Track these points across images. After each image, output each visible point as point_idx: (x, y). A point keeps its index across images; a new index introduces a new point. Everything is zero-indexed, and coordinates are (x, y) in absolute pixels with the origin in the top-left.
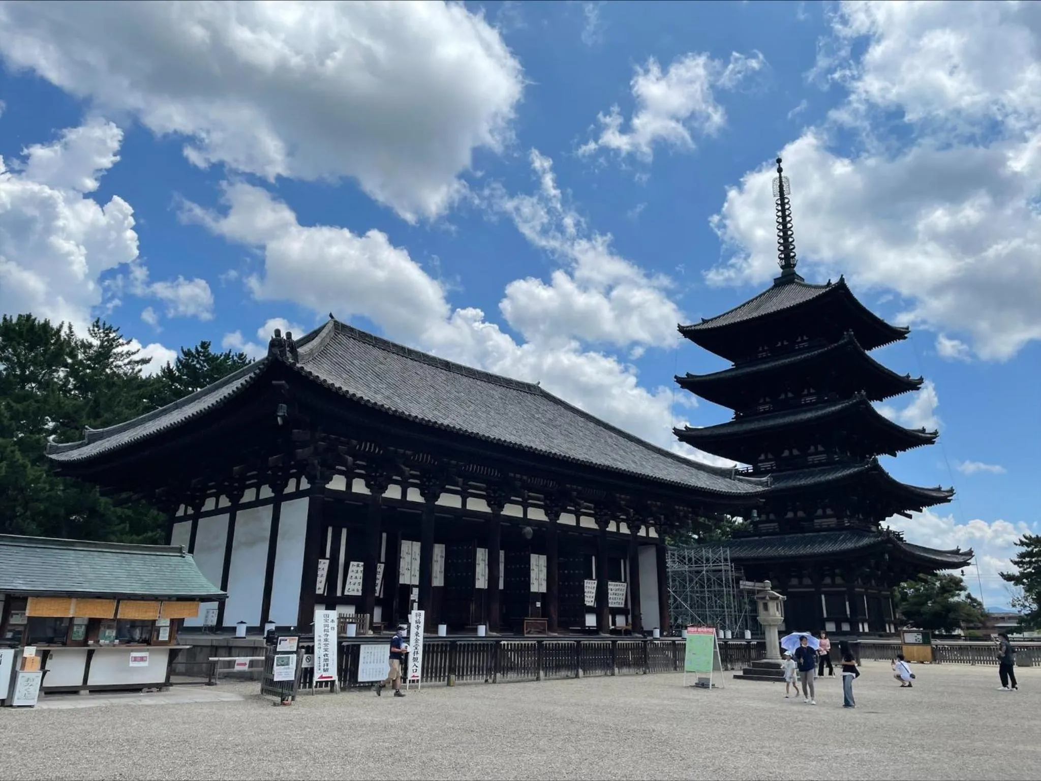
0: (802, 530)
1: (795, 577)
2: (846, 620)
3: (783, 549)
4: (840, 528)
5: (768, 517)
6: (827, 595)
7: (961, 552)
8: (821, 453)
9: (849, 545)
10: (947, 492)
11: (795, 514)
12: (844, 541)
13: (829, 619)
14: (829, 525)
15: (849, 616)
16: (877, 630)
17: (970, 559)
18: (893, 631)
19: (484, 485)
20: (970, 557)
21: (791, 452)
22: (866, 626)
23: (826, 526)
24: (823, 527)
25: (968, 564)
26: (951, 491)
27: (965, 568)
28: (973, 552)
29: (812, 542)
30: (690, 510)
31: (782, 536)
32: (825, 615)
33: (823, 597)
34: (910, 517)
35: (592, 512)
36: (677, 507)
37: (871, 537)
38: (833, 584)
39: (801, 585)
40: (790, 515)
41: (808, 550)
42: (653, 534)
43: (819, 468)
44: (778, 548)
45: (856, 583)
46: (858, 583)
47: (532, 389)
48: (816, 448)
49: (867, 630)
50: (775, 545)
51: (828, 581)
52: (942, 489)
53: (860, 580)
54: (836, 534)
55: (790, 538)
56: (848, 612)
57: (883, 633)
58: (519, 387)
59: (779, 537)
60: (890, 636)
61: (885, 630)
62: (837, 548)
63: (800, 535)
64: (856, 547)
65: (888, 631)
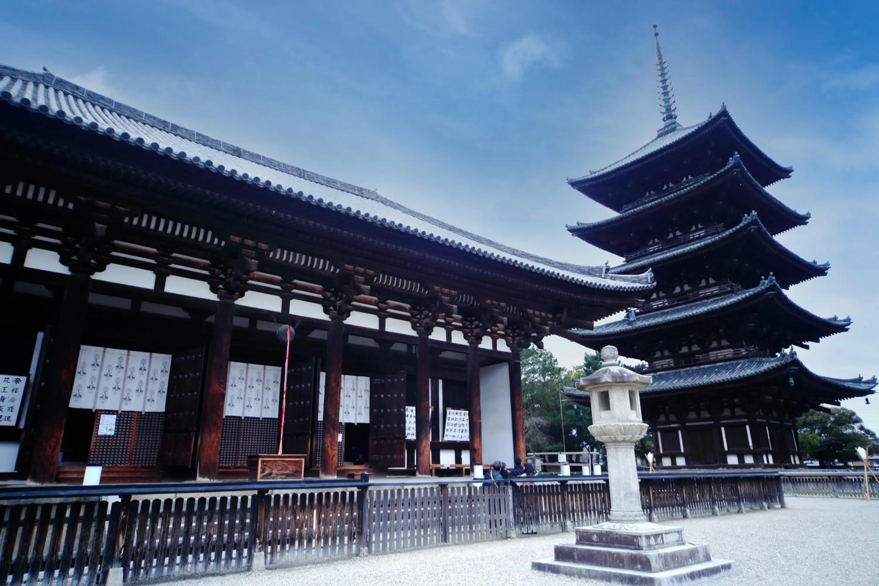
0: (698, 363)
1: (692, 410)
2: (750, 453)
3: (678, 381)
4: (737, 358)
5: (662, 353)
6: (726, 426)
7: (863, 380)
8: (713, 285)
9: (749, 372)
10: (844, 321)
11: (690, 348)
12: (742, 368)
13: (730, 452)
14: (725, 355)
15: (752, 448)
16: (782, 462)
17: (874, 387)
18: (798, 462)
19: (207, 262)
20: (873, 385)
21: (682, 288)
22: (770, 458)
23: (722, 357)
24: (719, 357)
25: (873, 392)
26: (848, 321)
27: (869, 396)
28: (876, 379)
29: (709, 372)
30: (550, 316)
31: (677, 371)
32: (726, 448)
33: (723, 429)
34: (807, 347)
35: (408, 314)
36: (530, 311)
37: (773, 361)
38: (733, 416)
39: (699, 419)
40: (685, 350)
41: (705, 380)
42: (502, 346)
43: (712, 299)
44: (673, 380)
45: (757, 413)
46: (759, 413)
47: (365, 192)
48: (707, 282)
49: (771, 462)
50: (669, 379)
51: (727, 412)
52: (839, 319)
53: (761, 411)
54: (733, 364)
55: (685, 371)
56: (751, 444)
57: (788, 464)
58: (347, 188)
59: (674, 371)
60: (795, 467)
61: (791, 462)
62: (735, 375)
63: (695, 368)
64: (756, 372)
65: (793, 463)
